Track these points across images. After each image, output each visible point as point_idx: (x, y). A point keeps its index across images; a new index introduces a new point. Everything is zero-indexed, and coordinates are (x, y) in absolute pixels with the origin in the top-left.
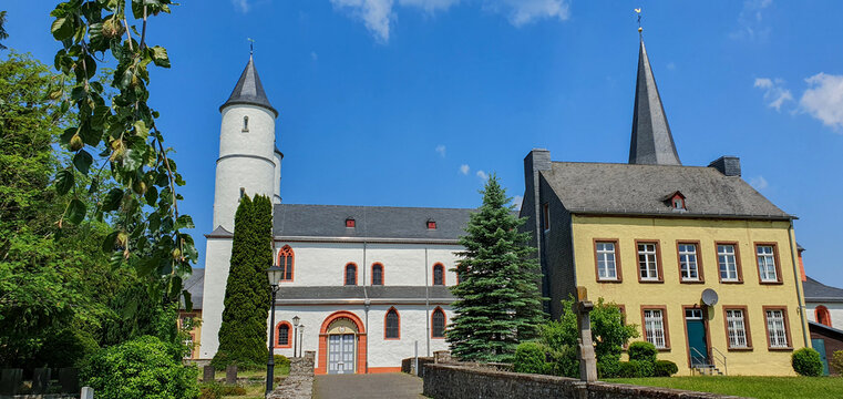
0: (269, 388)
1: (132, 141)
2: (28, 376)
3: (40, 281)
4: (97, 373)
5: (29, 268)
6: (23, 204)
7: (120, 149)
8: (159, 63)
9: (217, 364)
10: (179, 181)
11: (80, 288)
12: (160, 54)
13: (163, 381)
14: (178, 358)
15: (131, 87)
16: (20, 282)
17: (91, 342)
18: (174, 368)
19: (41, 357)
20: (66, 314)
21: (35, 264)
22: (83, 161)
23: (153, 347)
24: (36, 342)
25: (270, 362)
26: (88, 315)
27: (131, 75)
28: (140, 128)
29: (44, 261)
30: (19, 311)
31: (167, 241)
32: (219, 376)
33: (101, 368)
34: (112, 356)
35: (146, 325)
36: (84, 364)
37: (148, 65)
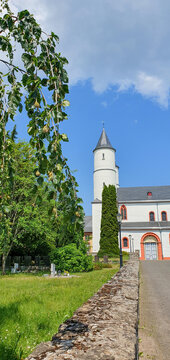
0: (121, 265)
1: (56, 172)
2: (33, 259)
3: (33, 223)
4: (56, 258)
5: (31, 218)
6: (27, 195)
8: (64, 140)
9: (100, 255)
10: (76, 184)
11: (47, 226)
12: (64, 137)
13: (80, 262)
14: (84, 252)
15: (54, 151)
16: (28, 224)
17: (53, 246)
18: (84, 256)
19: (37, 252)
20: (43, 236)
21: (32, 217)
22: (41, 180)
23: (72, 247)
24: (35, 246)
25: (121, 255)
26: (51, 237)
27: (54, 147)
28: (59, 167)
29: (35, 216)
30: (28, 234)
31: (73, 209)
32: (101, 260)
33: (57, 257)
34: (61, 251)
35: (71, 238)
36: (51, 255)
37: (61, 141)
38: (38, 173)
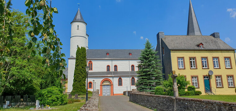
0: (87, 100)
1: (49, 34)
2: (22, 97)
3: (23, 72)
4: (40, 96)
5: (21, 68)
6: (18, 51)
7: (46, 36)
8: (55, 12)
9: (72, 94)
10: (61, 44)
11: (34, 74)
12: (55, 10)
13: (58, 98)
14: (61, 92)
15: (48, 20)
16: (18, 72)
17: (38, 88)
18: (61, 95)
19: (25, 92)
20: (31, 81)
21: (22, 67)
22: (35, 39)
23: (55, 89)
24: (23, 88)
25: (87, 93)
26: (37, 82)
27: (48, 16)
28: (51, 30)
29: (24, 67)
30: (19, 80)
31: (58, 60)
32: (73, 97)
33: (41, 95)
34: (44, 92)
35: (53, 83)
36: (36, 94)
37: (52, 13)
38: (32, 34)
